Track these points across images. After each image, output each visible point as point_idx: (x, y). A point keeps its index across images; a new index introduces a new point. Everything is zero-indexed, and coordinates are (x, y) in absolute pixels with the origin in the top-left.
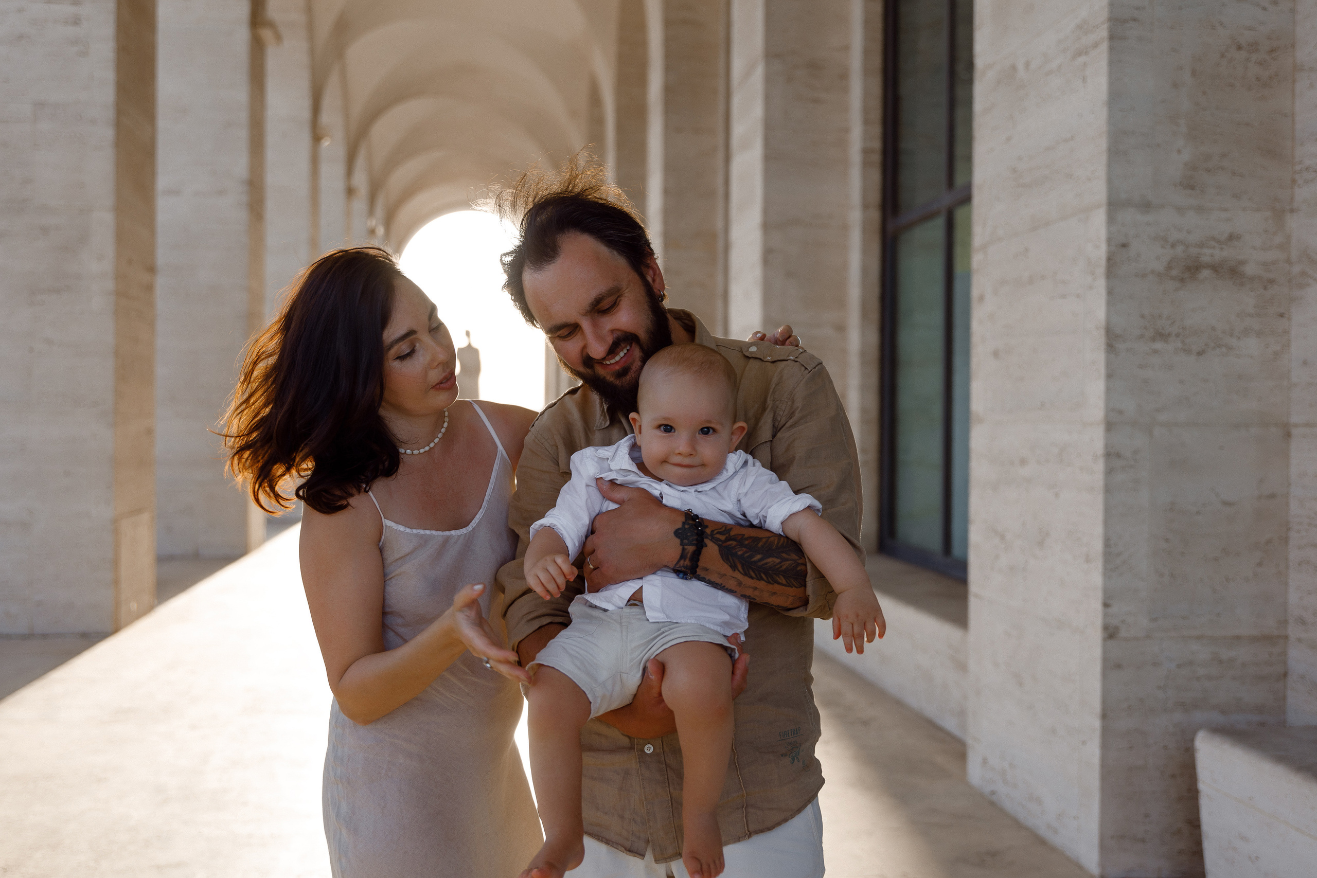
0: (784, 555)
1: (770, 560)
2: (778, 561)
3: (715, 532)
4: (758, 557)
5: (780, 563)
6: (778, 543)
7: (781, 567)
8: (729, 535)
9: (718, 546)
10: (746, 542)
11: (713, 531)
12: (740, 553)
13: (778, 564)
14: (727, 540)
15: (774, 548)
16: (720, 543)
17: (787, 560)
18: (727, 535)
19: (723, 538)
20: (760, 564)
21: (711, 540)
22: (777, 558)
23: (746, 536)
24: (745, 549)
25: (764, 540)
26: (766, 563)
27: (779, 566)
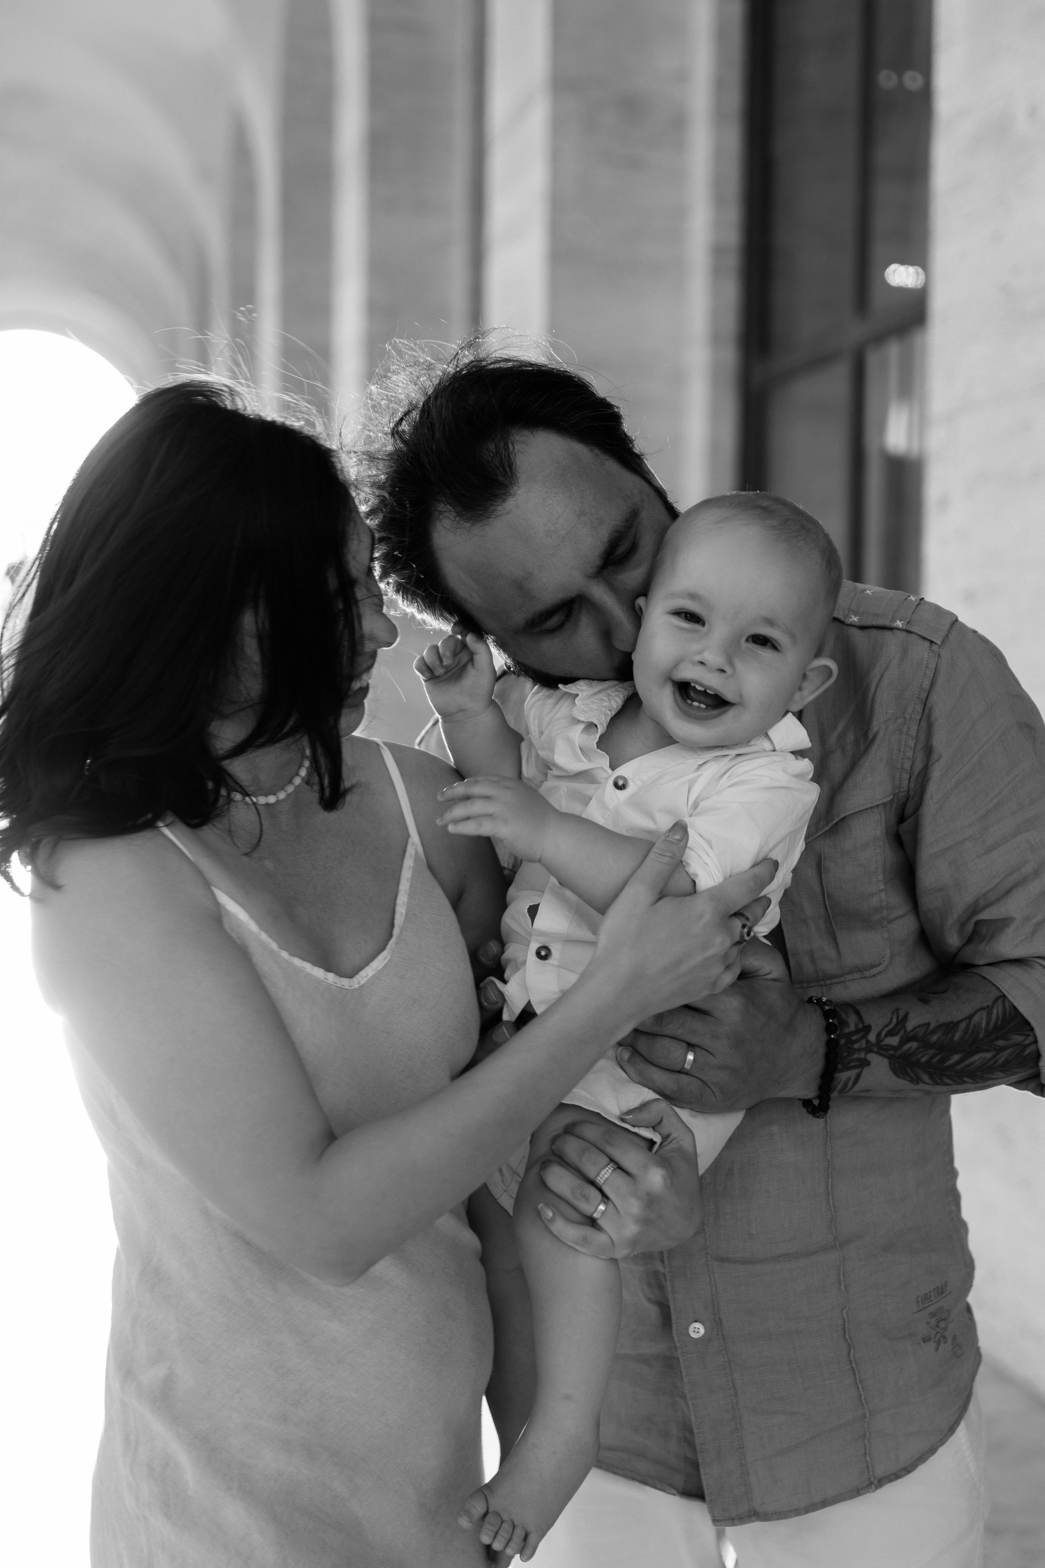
0: (1001, 1043)
1: (976, 1057)
2: (988, 1055)
3: (884, 1033)
4: (956, 1058)
5: (994, 1056)
6: (988, 1023)
7: (996, 1062)
8: (905, 1031)
9: (888, 1058)
10: (934, 1038)
11: (879, 1034)
12: (924, 1060)
13: (990, 1060)
14: (902, 1043)
15: (981, 1036)
16: (892, 1052)
17: (1005, 1048)
18: (902, 1033)
19: (894, 1041)
20: (960, 1067)
21: (878, 1053)
22: (988, 1051)
23: (932, 1026)
24: (932, 1052)
25: (963, 1026)
26: (971, 1064)
27: (992, 1062)
